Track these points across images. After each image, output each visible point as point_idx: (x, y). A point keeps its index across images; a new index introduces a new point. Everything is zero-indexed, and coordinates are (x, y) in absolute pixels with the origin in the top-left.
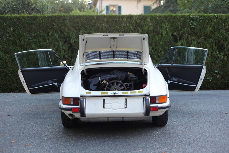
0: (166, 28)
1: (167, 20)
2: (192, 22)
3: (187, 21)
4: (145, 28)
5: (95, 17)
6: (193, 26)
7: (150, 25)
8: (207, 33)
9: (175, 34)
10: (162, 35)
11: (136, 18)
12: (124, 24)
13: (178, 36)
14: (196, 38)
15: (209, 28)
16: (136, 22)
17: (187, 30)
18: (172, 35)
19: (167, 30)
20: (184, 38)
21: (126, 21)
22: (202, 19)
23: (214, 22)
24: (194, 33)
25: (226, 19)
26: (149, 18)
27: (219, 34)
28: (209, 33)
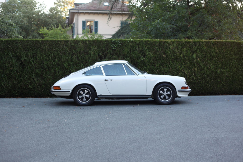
0: (94, 50)
1: (95, 44)
2: (113, 45)
3: (110, 44)
4: (78, 50)
5: (40, 41)
6: (114, 48)
7: (82, 47)
8: (125, 53)
9: (100, 54)
10: (90, 55)
11: (71, 42)
12: (62, 46)
13: (103, 55)
14: (117, 57)
15: (126, 50)
16: (71, 45)
17: (109, 51)
18: (98, 55)
19: (94, 51)
20: (107, 57)
21: (64, 44)
22: (121, 43)
23: (131, 45)
24: (115, 53)
25: (140, 43)
26: (80, 42)
27: (134, 54)
28: (126, 53)
